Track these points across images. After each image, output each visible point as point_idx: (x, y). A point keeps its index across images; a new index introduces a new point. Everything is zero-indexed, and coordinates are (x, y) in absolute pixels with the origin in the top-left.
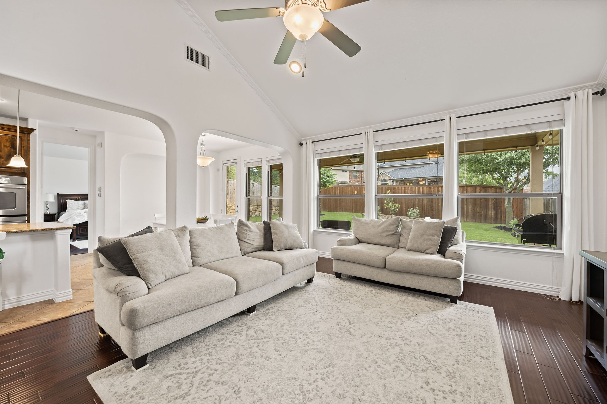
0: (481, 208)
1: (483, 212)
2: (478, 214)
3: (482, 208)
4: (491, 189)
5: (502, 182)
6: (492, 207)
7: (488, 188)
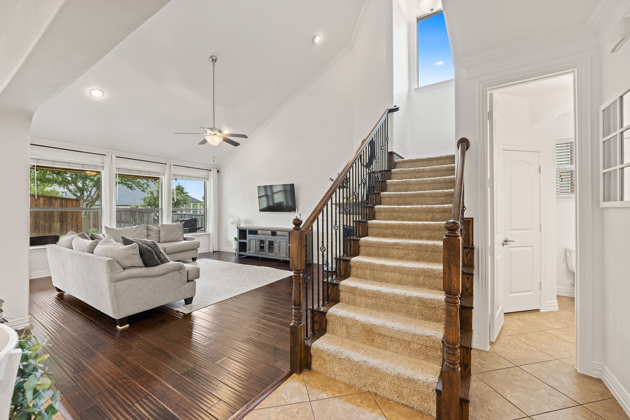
0: (44, 220)
1: (47, 224)
2: (41, 227)
3: (46, 220)
4: (56, 200)
5: (79, 194)
6: (57, 218)
7: (53, 198)
